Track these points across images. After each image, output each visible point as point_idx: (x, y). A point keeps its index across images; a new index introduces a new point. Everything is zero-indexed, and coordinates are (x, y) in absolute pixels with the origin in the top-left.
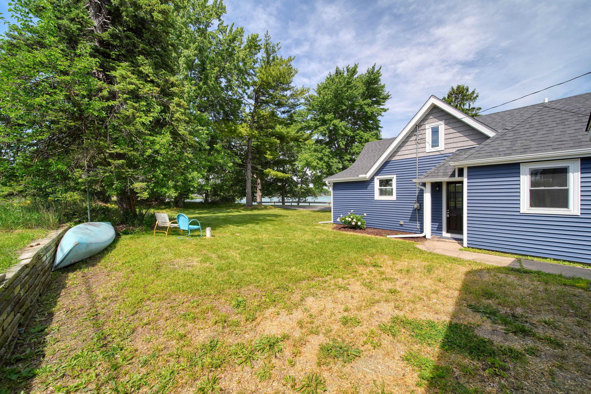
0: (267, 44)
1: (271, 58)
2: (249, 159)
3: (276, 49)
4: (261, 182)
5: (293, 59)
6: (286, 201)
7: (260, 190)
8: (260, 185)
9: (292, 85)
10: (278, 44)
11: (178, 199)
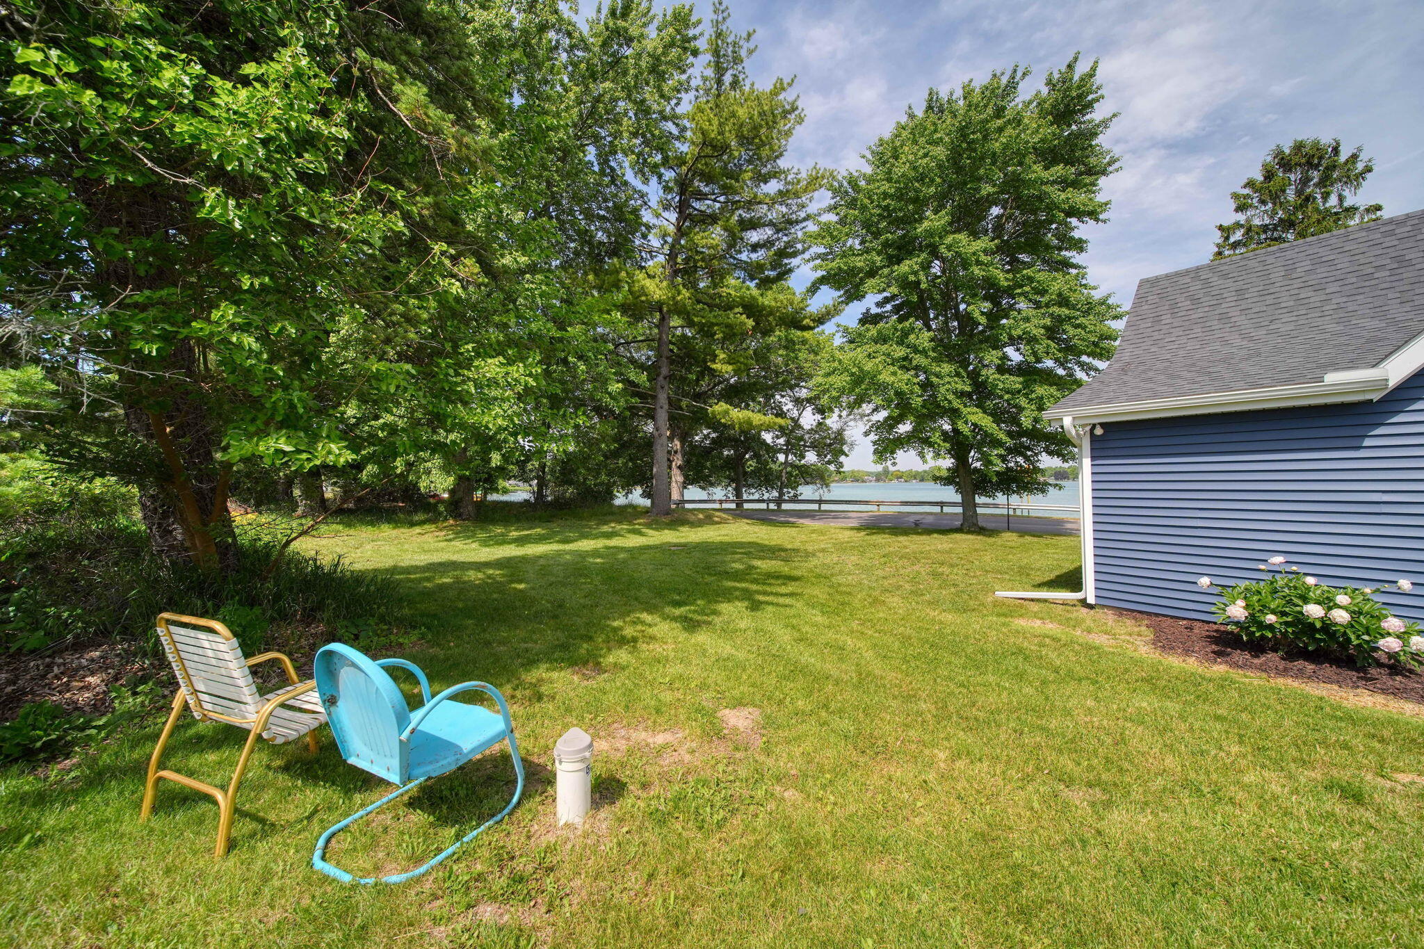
0: (719, 35)
1: (728, 78)
2: (661, 378)
3: (743, 53)
4: (682, 447)
5: (790, 85)
6: (745, 497)
7: (679, 467)
8: (679, 456)
9: (782, 163)
10: (749, 35)
11: (459, 495)
